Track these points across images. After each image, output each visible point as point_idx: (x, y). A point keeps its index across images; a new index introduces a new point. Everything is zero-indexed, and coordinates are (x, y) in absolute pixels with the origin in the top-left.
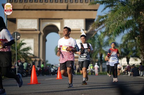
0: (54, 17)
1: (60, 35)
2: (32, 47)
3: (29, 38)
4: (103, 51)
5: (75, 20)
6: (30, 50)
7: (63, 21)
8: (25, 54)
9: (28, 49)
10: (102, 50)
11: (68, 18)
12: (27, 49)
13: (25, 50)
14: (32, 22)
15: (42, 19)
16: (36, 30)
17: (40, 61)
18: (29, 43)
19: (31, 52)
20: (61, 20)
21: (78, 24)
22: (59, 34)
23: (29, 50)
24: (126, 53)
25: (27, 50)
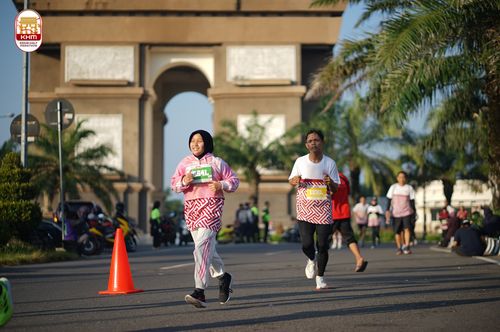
0: (191, 39)
1: (213, 102)
2: (118, 144)
3: (105, 112)
4: (363, 157)
5: (266, 50)
6: (110, 155)
7: (225, 52)
8: (92, 168)
9: (102, 151)
10: (357, 156)
11: (242, 43)
12: (99, 152)
13: (91, 154)
14: (116, 54)
15: (151, 45)
16: (130, 84)
17: (143, 193)
18: (106, 130)
19: (114, 161)
20: (216, 48)
21: (275, 62)
22: (210, 98)
23: (106, 155)
24: (441, 165)
25: (98, 157)
